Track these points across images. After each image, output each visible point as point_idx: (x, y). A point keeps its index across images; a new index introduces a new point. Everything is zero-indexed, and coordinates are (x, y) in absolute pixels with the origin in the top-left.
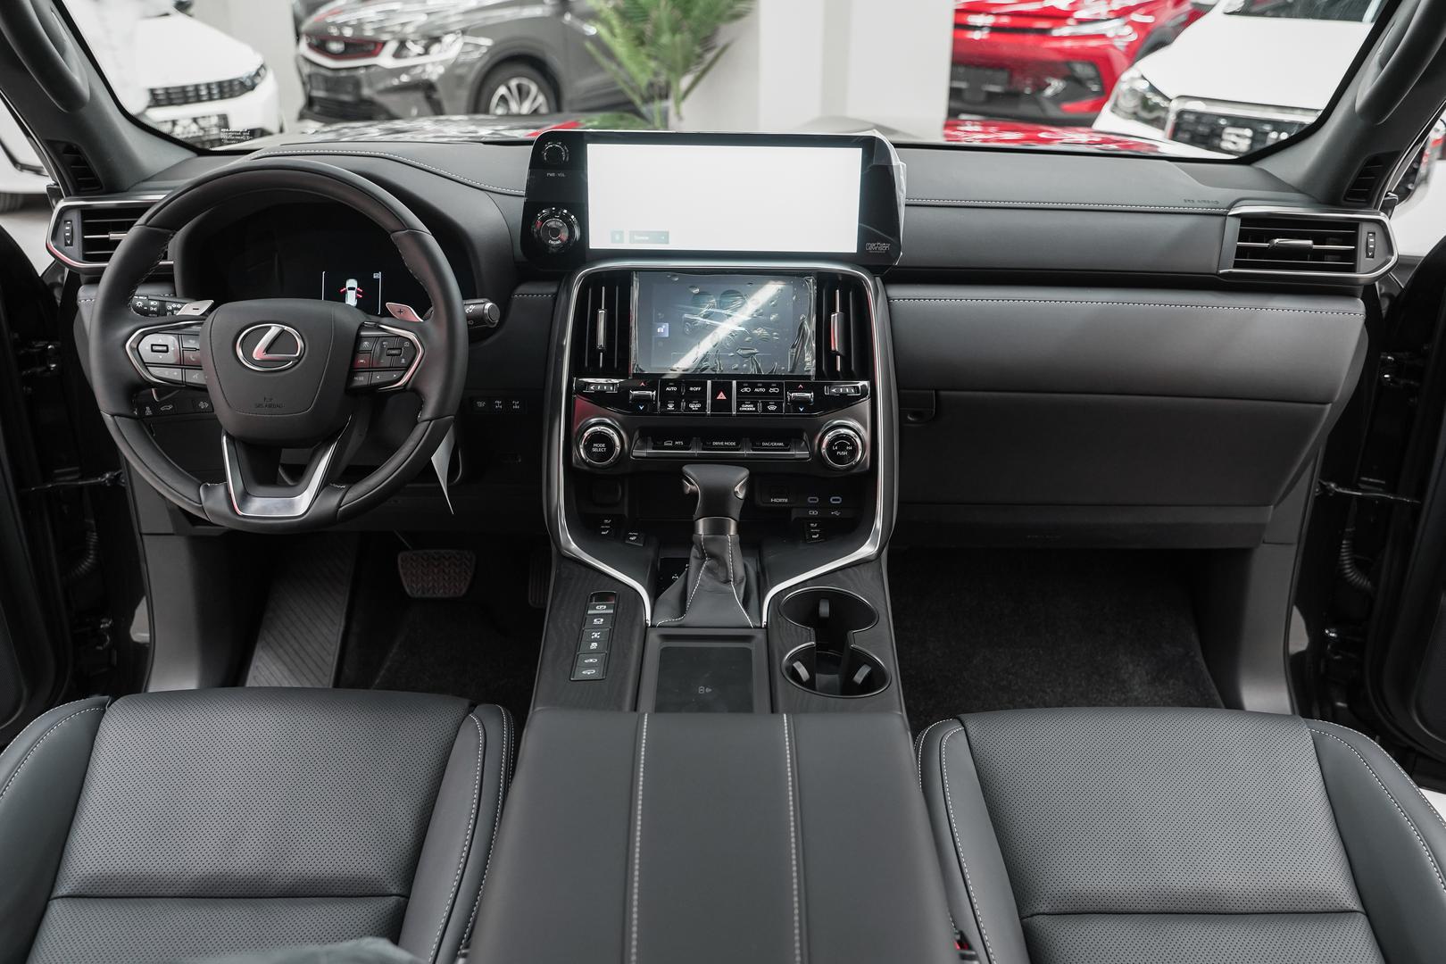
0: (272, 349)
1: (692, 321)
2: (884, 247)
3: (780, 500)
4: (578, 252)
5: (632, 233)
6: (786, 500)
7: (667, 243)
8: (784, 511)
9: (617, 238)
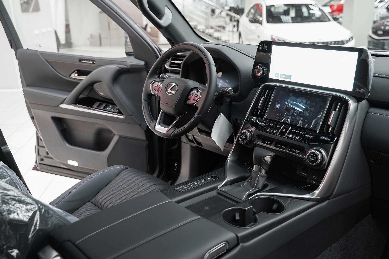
0: (171, 90)
1: (287, 105)
2: (362, 91)
3: (304, 174)
4: (265, 77)
5: (281, 75)
6: (306, 175)
7: (291, 79)
8: (305, 178)
9: (277, 75)
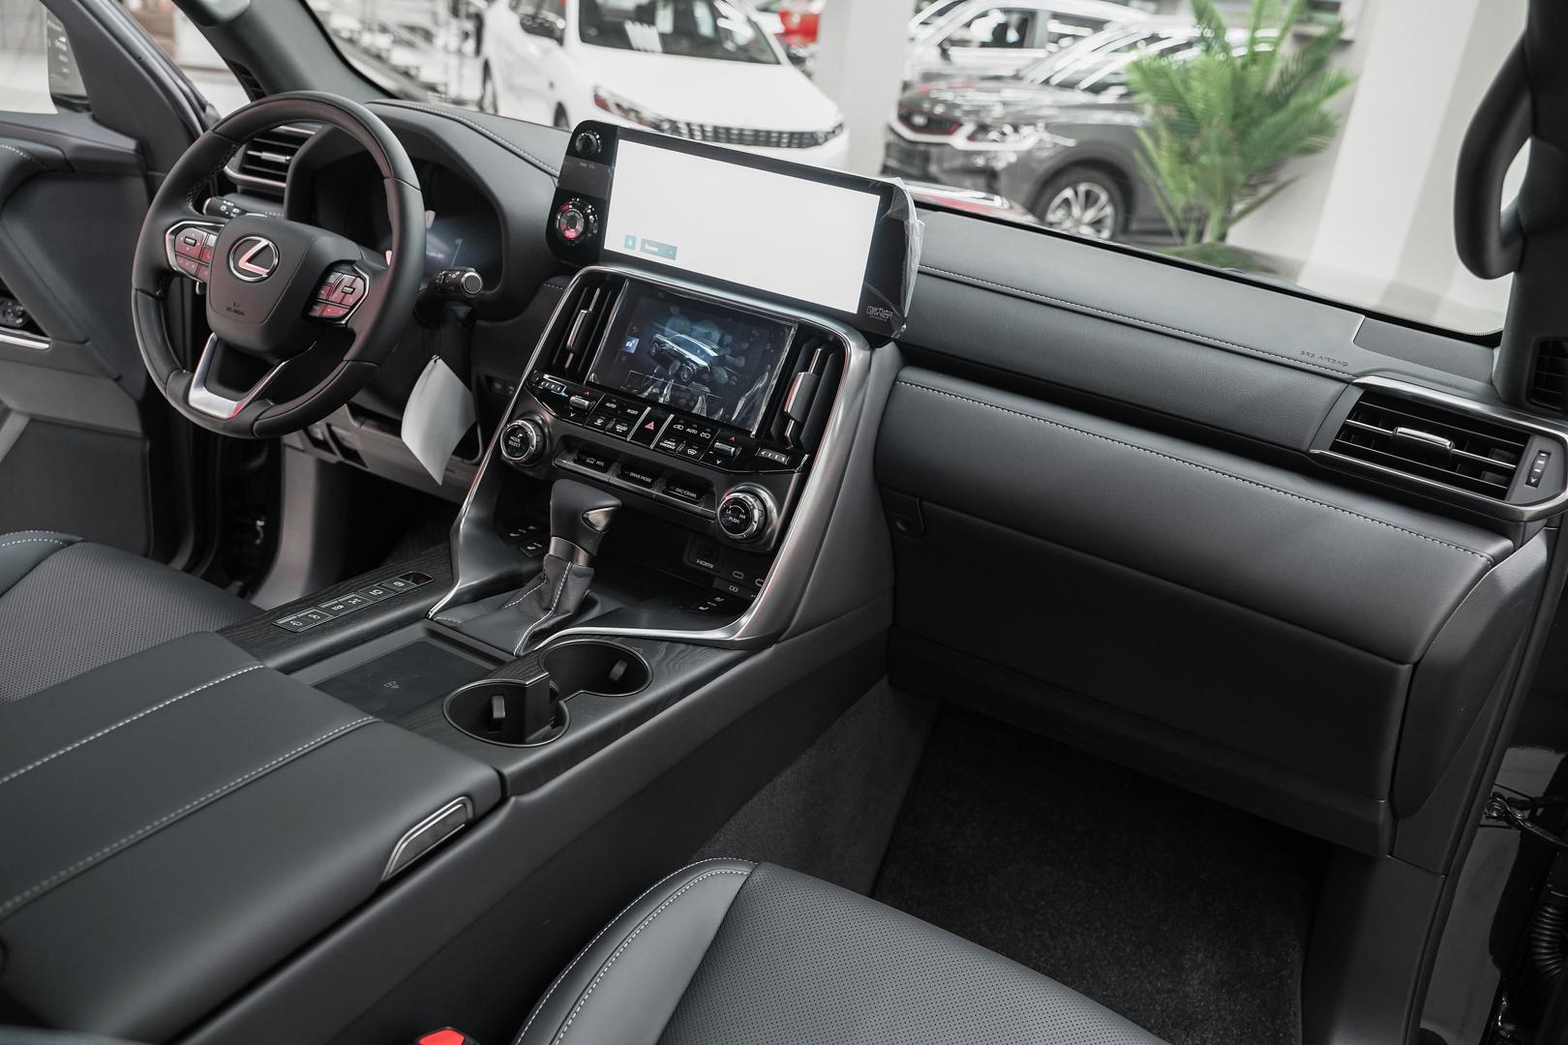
0: (255, 260)
1: (661, 343)
2: (886, 314)
3: (706, 564)
4: (591, 246)
5: (644, 242)
6: (712, 566)
7: (674, 259)
8: (707, 576)
9: (630, 243)
